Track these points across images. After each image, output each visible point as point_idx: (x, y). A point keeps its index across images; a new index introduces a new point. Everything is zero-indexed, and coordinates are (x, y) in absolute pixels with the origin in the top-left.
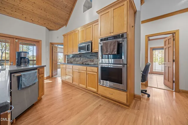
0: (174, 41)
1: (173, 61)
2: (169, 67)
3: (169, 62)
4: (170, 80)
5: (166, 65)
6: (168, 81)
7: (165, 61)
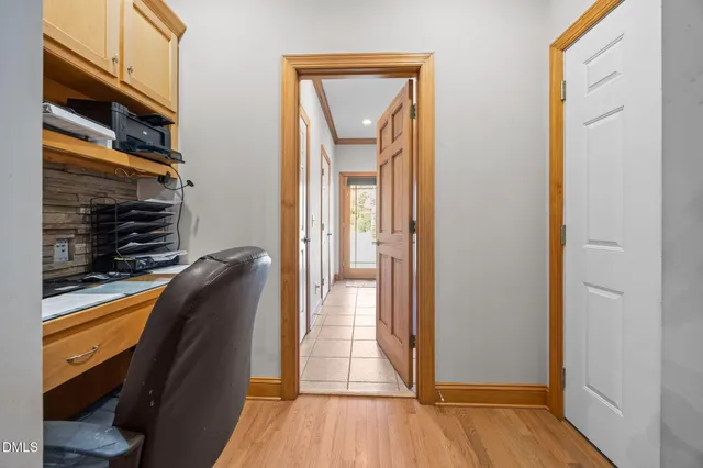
0: (415, 120)
1: (412, 227)
2: (393, 258)
3: (393, 231)
4: (396, 331)
5: (383, 249)
6: (393, 333)
7: (381, 231)
